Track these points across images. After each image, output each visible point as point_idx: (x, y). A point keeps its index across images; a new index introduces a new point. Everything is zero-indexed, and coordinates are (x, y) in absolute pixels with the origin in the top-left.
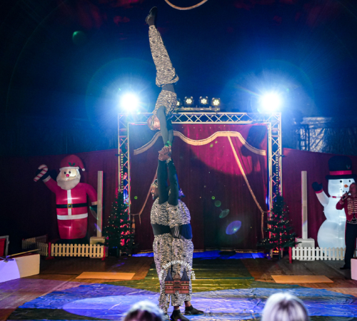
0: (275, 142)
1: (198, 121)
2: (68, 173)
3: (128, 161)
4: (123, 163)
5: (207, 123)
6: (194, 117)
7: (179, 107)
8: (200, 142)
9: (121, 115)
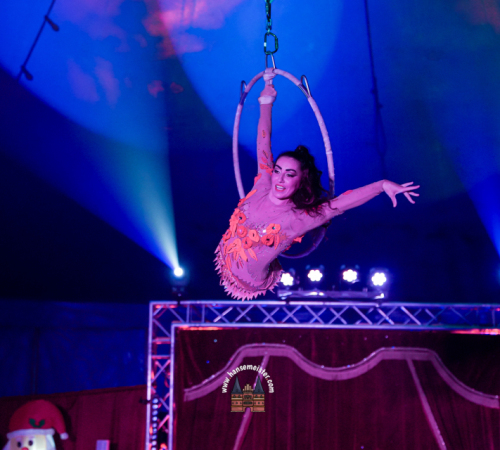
2: (25, 444)
3: (170, 417)
4: (158, 423)
5: (358, 326)
6: (328, 312)
7: (291, 288)
8: (339, 374)
9: (157, 306)
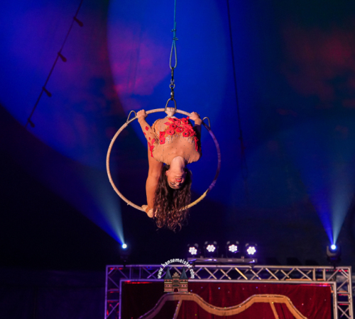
0: (344, 313)
1: (225, 278)
5: (238, 281)
6: (219, 272)
7: (196, 256)
8: (227, 311)
9: (111, 268)
